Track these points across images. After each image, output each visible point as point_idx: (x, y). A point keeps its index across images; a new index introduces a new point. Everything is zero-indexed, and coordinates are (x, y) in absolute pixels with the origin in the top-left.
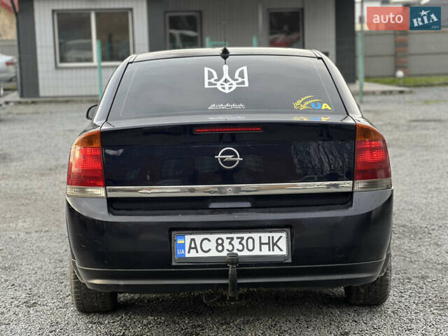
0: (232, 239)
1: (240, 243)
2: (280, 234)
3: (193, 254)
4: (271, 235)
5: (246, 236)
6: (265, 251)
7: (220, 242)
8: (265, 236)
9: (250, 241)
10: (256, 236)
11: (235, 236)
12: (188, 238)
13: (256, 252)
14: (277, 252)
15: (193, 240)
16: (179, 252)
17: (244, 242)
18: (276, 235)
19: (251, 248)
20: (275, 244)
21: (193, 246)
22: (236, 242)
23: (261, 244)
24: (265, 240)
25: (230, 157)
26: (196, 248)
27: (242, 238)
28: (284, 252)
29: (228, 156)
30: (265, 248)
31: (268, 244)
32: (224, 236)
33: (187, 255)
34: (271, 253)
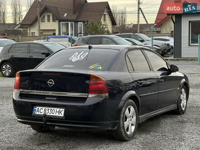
0: (49, 109)
1: (51, 111)
2: (62, 109)
3: (37, 113)
4: (60, 109)
5: (52, 109)
6: (57, 114)
7: (45, 110)
8: (58, 109)
9: (54, 110)
10: (55, 109)
11: (50, 108)
12: (37, 108)
13: (54, 114)
14: (60, 115)
15: (38, 108)
16: (34, 112)
17: (52, 111)
18: (61, 110)
19: (53, 113)
20: (60, 112)
21: (38, 110)
22: (49, 110)
23: (56, 112)
24: (58, 111)
25: (51, 83)
26: (38, 111)
27: (51, 109)
28: (63, 115)
29: (51, 82)
30: (57, 113)
31: (59, 112)
32: (47, 108)
33: (36, 113)
34: (59, 115)
